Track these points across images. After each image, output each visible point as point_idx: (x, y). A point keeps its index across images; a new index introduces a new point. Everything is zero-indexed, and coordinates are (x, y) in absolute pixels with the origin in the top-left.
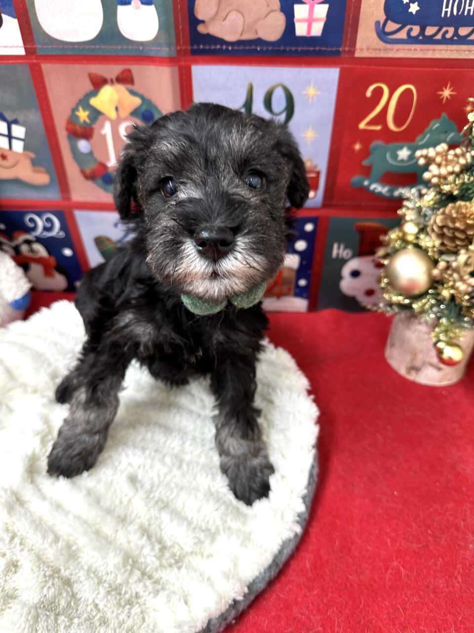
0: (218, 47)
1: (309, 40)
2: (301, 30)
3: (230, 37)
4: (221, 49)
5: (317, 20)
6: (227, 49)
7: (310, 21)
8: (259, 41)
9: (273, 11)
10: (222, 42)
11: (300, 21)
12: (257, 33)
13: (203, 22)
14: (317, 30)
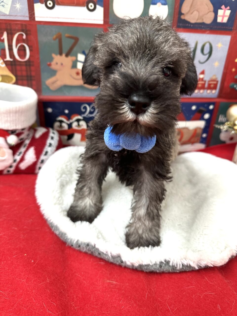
0: (187, 25)
1: (222, 24)
2: (219, 20)
3: (193, 21)
4: (188, 26)
5: (226, 16)
6: (190, 26)
7: (223, 16)
8: (203, 24)
9: (210, 12)
10: (189, 23)
11: (220, 16)
12: (203, 20)
13: (183, 14)
14: (225, 20)
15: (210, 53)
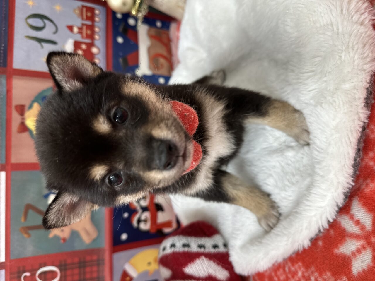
15: (42, 17)
